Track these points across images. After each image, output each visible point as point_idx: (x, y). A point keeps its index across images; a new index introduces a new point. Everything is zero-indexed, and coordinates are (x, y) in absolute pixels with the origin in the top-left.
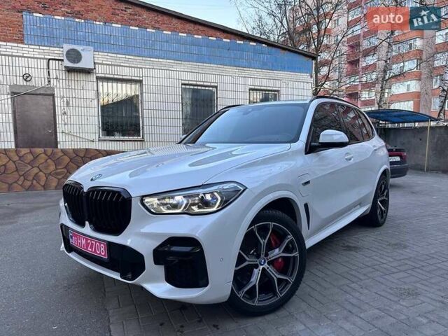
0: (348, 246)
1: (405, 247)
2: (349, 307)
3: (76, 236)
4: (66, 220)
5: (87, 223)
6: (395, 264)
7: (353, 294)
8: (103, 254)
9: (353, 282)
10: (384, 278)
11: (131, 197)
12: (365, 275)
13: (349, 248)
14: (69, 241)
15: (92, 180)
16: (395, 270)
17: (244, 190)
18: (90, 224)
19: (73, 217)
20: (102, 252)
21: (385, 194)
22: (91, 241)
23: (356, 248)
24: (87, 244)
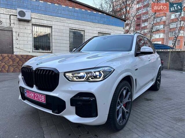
0: (147, 99)
1: (171, 99)
2: (155, 126)
3: (28, 92)
4: (23, 84)
5: (34, 86)
6: (169, 107)
7: (155, 120)
8: (43, 101)
9: (154, 115)
10: (167, 113)
11: (59, 73)
12: (158, 111)
13: (148, 100)
14: (24, 94)
15: (37, 64)
16: (170, 109)
17: (114, 71)
18: (36, 86)
19: (26, 83)
20: (43, 100)
21: (160, 77)
22: (37, 94)
23: (150, 100)
24: (35, 96)
